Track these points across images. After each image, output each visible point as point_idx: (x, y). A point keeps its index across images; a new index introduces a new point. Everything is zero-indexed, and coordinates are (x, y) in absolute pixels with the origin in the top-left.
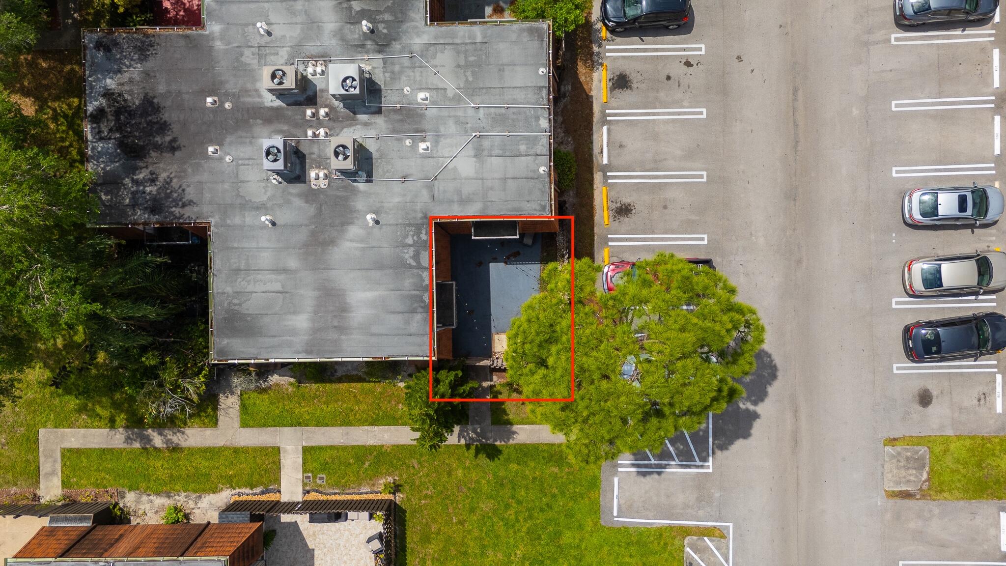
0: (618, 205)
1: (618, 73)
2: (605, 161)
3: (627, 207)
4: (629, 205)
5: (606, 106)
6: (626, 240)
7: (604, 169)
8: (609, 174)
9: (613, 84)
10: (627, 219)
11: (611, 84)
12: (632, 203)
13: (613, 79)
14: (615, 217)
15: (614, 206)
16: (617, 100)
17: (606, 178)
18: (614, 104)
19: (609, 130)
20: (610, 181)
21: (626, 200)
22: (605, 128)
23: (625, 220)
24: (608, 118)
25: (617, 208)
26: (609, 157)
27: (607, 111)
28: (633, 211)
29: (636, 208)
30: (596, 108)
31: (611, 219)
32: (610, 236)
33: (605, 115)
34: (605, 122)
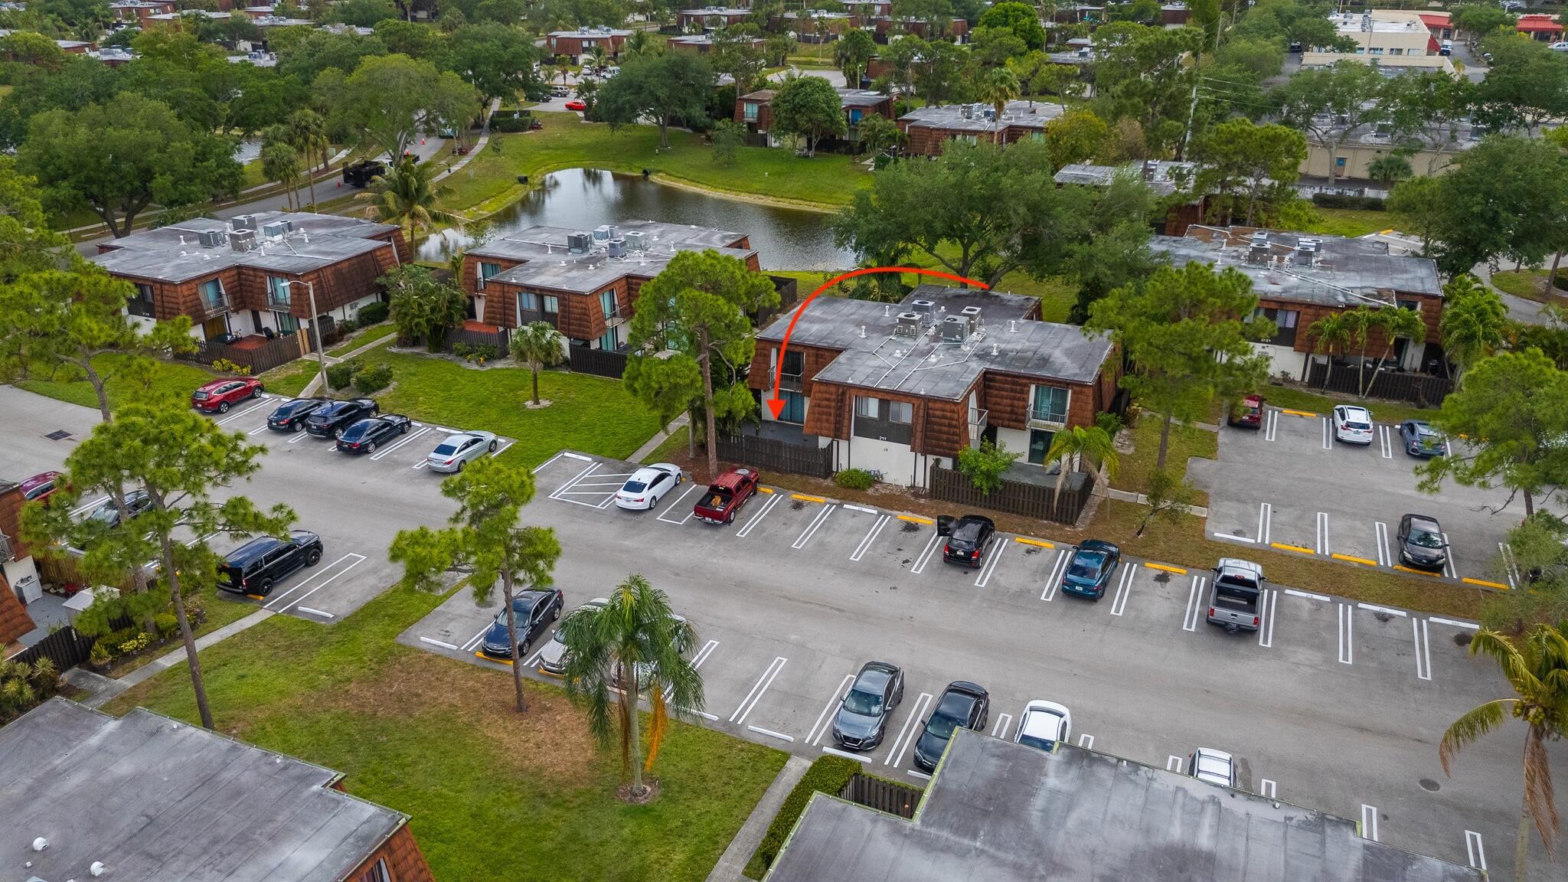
1: (920, 528)
2: (845, 506)
3: (799, 508)
4: (800, 510)
5: (895, 516)
6: (772, 502)
7: (840, 506)
8: (834, 506)
10: (789, 506)
11: (913, 523)
13: (916, 525)
14: (796, 502)
15: (805, 503)
16: (897, 523)
17: (831, 504)
18: (893, 521)
19: (872, 514)
20: (827, 505)
21: (805, 509)
22: (875, 512)
24: (883, 516)
25: (802, 504)
26: (848, 509)
27: (889, 517)
28: (793, 511)
30: (895, 512)
31: (795, 499)
32: (782, 496)
33: (887, 515)
34: (880, 513)
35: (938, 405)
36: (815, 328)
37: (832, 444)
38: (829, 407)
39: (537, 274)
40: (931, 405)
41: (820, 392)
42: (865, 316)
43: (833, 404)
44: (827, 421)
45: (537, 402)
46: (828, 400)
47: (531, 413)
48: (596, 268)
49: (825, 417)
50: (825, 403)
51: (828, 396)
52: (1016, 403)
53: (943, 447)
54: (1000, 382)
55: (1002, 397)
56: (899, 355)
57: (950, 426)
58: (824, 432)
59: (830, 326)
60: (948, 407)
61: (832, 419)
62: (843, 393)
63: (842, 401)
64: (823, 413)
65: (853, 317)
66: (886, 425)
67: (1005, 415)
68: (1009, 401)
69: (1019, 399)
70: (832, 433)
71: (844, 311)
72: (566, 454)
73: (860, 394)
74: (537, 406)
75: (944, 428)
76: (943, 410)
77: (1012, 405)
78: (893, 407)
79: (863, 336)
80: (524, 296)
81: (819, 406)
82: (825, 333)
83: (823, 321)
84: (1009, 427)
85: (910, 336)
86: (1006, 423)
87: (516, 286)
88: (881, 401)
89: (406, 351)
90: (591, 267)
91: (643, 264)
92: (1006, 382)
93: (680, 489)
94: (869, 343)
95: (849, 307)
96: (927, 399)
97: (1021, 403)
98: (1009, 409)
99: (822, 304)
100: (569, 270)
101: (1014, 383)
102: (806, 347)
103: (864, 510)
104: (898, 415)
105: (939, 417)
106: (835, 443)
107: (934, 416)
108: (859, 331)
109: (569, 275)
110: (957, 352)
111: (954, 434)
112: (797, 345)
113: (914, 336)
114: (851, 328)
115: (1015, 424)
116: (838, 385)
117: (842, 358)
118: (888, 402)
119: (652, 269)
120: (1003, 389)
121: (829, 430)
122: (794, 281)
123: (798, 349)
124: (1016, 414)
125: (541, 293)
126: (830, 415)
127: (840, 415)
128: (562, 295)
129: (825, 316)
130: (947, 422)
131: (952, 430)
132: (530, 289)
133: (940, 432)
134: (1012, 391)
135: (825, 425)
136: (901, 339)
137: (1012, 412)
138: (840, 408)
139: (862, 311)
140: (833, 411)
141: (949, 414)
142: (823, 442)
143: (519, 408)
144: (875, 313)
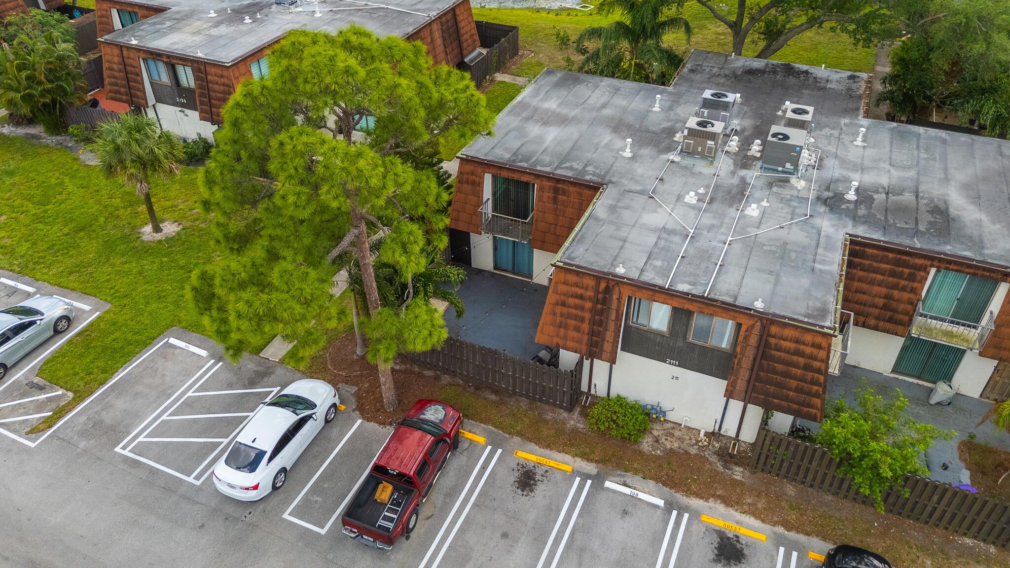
0: (538, 477)
1: (745, 552)
2: (608, 484)
3: (529, 485)
4: (532, 491)
5: (695, 515)
6: (484, 468)
7: (598, 480)
8: (589, 482)
9: (729, 538)
10: (512, 479)
11: (730, 535)
12: (532, 495)
13: (738, 541)
14: (523, 467)
15: (539, 471)
16: (701, 535)
17: (585, 477)
18: (695, 527)
19: (656, 506)
20: (578, 479)
21: (541, 489)
22: (661, 503)
23: (513, 477)
24: (675, 513)
25: (534, 474)
26: (614, 492)
27: (686, 516)
28: (519, 491)
29: (523, 498)
30: (696, 503)
31: (522, 461)
32: (500, 451)
33: (682, 510)
34: (670, 506)
35: (788, 332)
36: (551, 135)
37: (580, 364)
38: (582, 308)
39: (172, 29)
40: (774, 329)
41: (565, 283)
42: (624, 110)
43: (588, 305)
44: (577, 329)
45: (157, 229)
46: (581, 297)
47: (147, 250)
48: (255, 20)
49: (572, 322)
50: (572, 301)
51: (579, 291)
52: (896, 293)
53: (787, 399)
54: (873, 258)
55: (872, 282)
56: (694, 201)
57: (807, 368)
58: (570, 344)
59: (572, 132)
60: (808, 338)
61: (586, 327)
62: (608, 290)
63: (605, 302)
64: (569, 316)
65: (607, 112)
66: (680, 344)
67: (872, 310)
68: (884, 291)
69: (904, 289)
70: (584, 348)
71: (591, 101)
72: (172, 341)
73: (639, 294)
74: (158, 236)
75: (794, 370)
76: (797, 341)
77: (888, 297)
78: (698, 321)
79: (628, 153)
80: (151, 63)
81: (563, 304)
82: (568, 146)
83: (563, 121)
84: (876, 328)
85: (703, 157)
86: (873, 322)
87: (138, 49)
88: (675, 310)
89: (21, 131)
90: (248, 20)
91: (318, 15)
92: (884, 260)
93: (335, 432)
94: (639, 169)
95: (597, 92)
96: (767, 321)
97: (906, 296)
98: (881, 302)
99: (559, 85)
100: (217, 24)
101: (898, 263)
102: (539, 176)
103: (641, 496)
104: (705, 333)
105: (787, 351)
106: (587, 363)
107: (778, 348)
108: (619, 143)
109: (215, 32)
110: (786, 193)
111: (814, 382)
112: (522, 172)
113: (709, 156)
114: (606, 137)
115: (888, 325)
116: (599, 277)
117: (600, 206)
118: (690, 313)
119: (328, 24)
120: (876, 271)
121: (579, 341)
122: (514, 29)
123: (525, 178)
124: (895, 311)
125: (172, 61)
126: (582, 320)
127: (600, 323)
128: (200, 66)
129: (564, 111)
130: (802, 361)
131: (809, 375)
132: (155, 55)
133: (787, 375)
134: (893, 274)
135: (572, 334)
136: (688, 161)
137: (885, 307)
138: (601, 313)
139: (620, 101)
140: (587, 315)
141: (808, 350)
142: (568, 358)
143: (131, 236)
144: (638, 104)
